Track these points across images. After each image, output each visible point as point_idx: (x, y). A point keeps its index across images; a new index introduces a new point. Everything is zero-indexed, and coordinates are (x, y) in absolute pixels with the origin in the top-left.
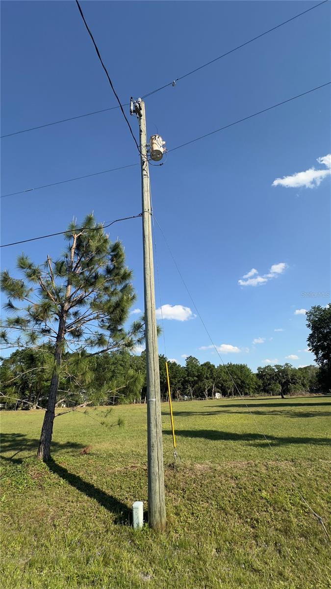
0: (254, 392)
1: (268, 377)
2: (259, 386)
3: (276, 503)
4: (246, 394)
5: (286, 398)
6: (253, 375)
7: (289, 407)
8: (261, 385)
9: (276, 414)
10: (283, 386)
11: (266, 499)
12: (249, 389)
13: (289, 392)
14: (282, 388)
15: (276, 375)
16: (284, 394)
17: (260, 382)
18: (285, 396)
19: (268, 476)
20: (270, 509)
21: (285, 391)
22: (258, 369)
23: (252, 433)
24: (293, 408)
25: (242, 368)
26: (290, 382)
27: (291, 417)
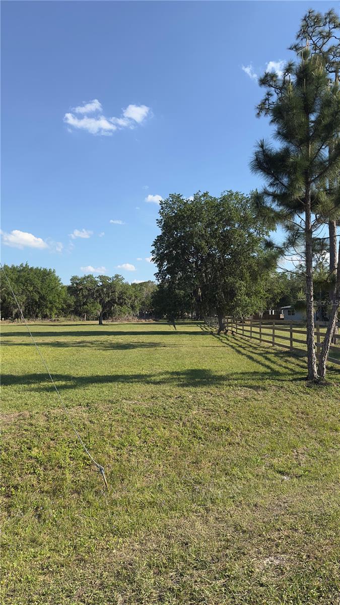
0: (58, 315)
1: (86, 293)
2: (69, 306)
3: (49, 460)
4: (45, 317)
5: (104, 325)
6: (62, 287)
7: (106, 337)
8: (73, 304)
9: (83, 346)
10: (104, 307)
11: (37, 458)
12: (51, 309)
13: (111, 317)
14: (103, 310)
15: (97, 291)
16: (104, 319)
17: (72, 300)
18: (104, 322)
19: (47, 428)
20: (40, 470)
21: (106, 315)
22: (71, 280)
23: (39, 373)
24: (111, 338)
25: (46, 276)
26: (116, 303)
27: (104, 350)
